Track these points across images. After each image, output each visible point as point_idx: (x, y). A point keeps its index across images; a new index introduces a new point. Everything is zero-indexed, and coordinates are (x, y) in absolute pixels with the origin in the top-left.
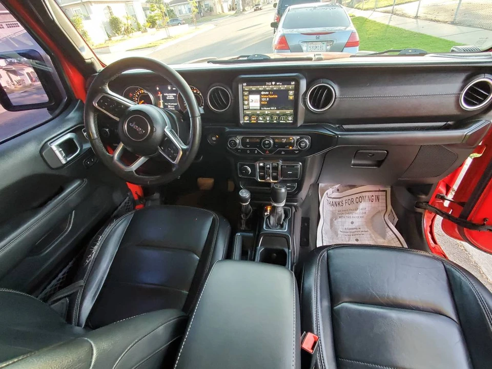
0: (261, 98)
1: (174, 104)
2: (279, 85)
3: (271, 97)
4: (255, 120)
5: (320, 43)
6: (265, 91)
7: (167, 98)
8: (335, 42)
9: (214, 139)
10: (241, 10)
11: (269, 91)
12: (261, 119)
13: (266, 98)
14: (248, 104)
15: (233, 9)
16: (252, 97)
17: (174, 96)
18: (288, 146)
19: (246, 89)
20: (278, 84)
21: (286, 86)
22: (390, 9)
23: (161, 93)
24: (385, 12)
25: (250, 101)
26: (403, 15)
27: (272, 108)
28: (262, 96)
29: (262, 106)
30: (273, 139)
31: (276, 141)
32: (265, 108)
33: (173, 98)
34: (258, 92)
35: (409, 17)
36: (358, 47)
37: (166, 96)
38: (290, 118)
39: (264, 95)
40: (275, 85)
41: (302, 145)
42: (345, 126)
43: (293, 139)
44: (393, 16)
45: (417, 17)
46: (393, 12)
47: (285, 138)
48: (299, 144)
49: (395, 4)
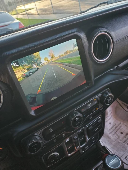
18: (94, 109)
22: (25, 13)
26: (32, 14)
30: (79, 111)
31: (83, 110)
35: (35, 14)
41: (108, 100)
42: (121, 65)
43: (97, 99)
44: (28, 15)
45: (38, 14)
46: (27, 14)
47: (89, 103)
48: (107, 100)
49: (26, 10)
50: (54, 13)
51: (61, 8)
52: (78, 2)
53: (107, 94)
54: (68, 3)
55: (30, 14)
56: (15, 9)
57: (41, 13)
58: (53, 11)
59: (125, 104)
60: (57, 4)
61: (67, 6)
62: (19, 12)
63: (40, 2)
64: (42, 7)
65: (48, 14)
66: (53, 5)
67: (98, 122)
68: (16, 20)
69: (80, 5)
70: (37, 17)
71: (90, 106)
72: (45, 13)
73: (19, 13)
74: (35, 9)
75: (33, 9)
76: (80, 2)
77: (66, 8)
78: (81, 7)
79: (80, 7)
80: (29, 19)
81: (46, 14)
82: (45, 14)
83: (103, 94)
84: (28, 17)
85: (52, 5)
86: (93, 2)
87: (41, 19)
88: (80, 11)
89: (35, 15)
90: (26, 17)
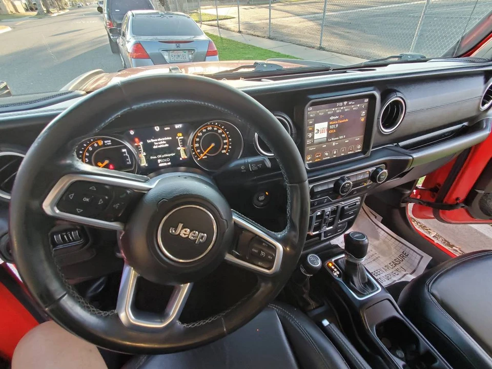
0: (329, 125)
1: (169, 155)
2: (352, 105)
3: (341, 122)
4: (319, 158)
5: (181, 51)
6: (333, 115)
7: (155, 147)
8: (196, 51)
9: (262, 198)
10: (45, 12)
11: (339, 114)
12: (327, 154)
13: (335, 124)
14: (313, 137)
15: (32, 9)
16: (318, 126)
17: (168, 142)
18: (362, 184)
19: (311, 116)
20: (350, 103)
21: (358, 105)
22: (215, 23)
23: (140, 140)
24: (212, 26)
25: (316, 131)
26: (228, 29)
27: (341, 137)
28: (331, 123)
29: (329, 136)
32: (333, 139)
33: (167, 145)
34: (325, 118)
35: (234, 31)
36: (218, 56)
37: (152, 144)
38: (359, 147)
39: (333, 120)
40: (347, 105)
41: (382, 177)
42: (401, 144)
43: (370, 173)
44: (220, 29)
45: (240, 32)
46: (218, 26)
47: (361, 174)
48: (379, 177)
49: (219, 19)
50: (269, 38)
51: (285, 31)
52: (319, 27)
53: (382, 170)
54: (300, 24)
55: (224, 29)
56: (196, 11)
57: (246, 30)
58: (268, 33)
59: (374, 212)
60: (279, 19)
61: (296, 29)
62: (203, 18)
63: (245, 9)
64: (247, 19)
65: (258, 36)
66: (272, 21)
67: (355, 204)
68: (204, 34)
69: (322, 34)
70: (237, 37)
71: (361, 177)
72: (252, 33)
73: (204, 21)
74: (237, 20)
75: (232, 19)
76: (324, 28)
77: (295, 33)
78: (323, 38)
79: (321, 37)
80: (221, 38)
81: (255, 35)
82: (252, 35)
83: (377, 168)
84: (220, 33)
85: (270, 19)
86: (347, 34)
87: (245, 42)
88: (319, 45)
89: (234, 33)
90: (215, 32)
